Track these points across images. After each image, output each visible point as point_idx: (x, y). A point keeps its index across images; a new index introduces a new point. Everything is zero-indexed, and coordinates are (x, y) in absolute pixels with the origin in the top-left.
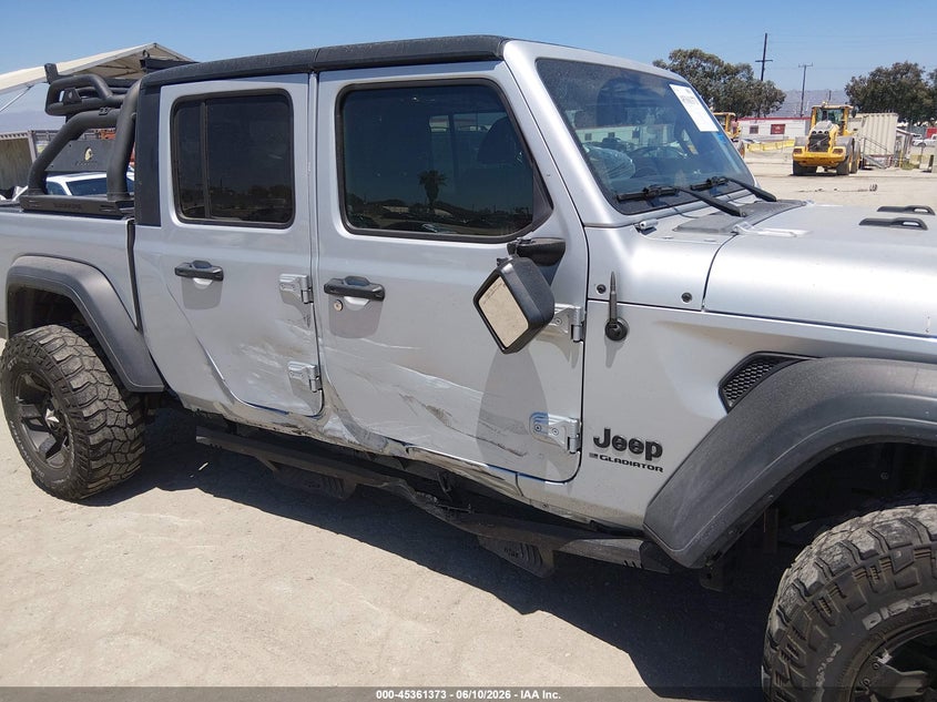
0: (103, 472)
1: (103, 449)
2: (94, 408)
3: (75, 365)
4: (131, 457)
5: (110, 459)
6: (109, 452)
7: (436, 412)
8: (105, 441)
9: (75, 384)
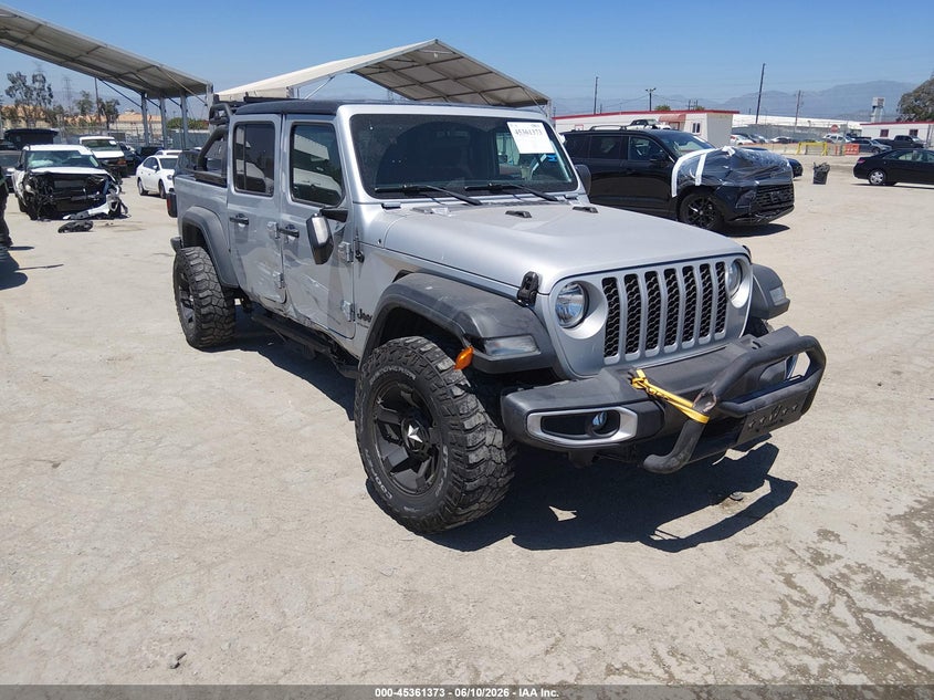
0: (209, 332)
1: (209, 317)
2: (205, 294)
3: (199, 269)
4: (226, 327)
5: (212, 325)
6: (212, 320)
7: (316, 300)
8: (210, 313)
9: (198, 279)
